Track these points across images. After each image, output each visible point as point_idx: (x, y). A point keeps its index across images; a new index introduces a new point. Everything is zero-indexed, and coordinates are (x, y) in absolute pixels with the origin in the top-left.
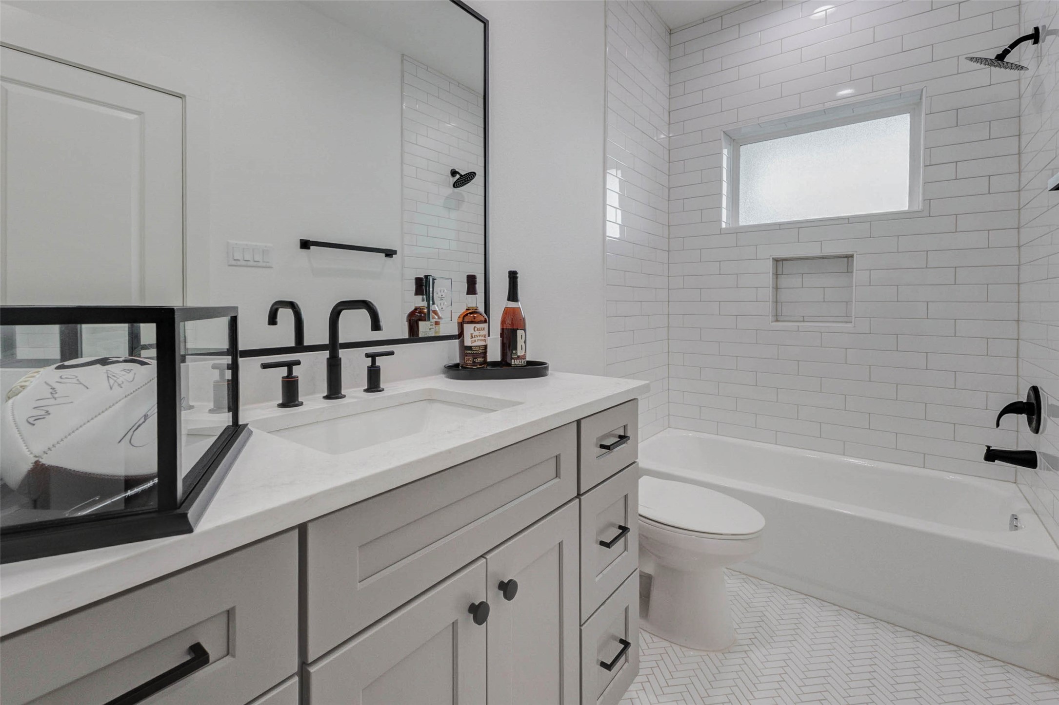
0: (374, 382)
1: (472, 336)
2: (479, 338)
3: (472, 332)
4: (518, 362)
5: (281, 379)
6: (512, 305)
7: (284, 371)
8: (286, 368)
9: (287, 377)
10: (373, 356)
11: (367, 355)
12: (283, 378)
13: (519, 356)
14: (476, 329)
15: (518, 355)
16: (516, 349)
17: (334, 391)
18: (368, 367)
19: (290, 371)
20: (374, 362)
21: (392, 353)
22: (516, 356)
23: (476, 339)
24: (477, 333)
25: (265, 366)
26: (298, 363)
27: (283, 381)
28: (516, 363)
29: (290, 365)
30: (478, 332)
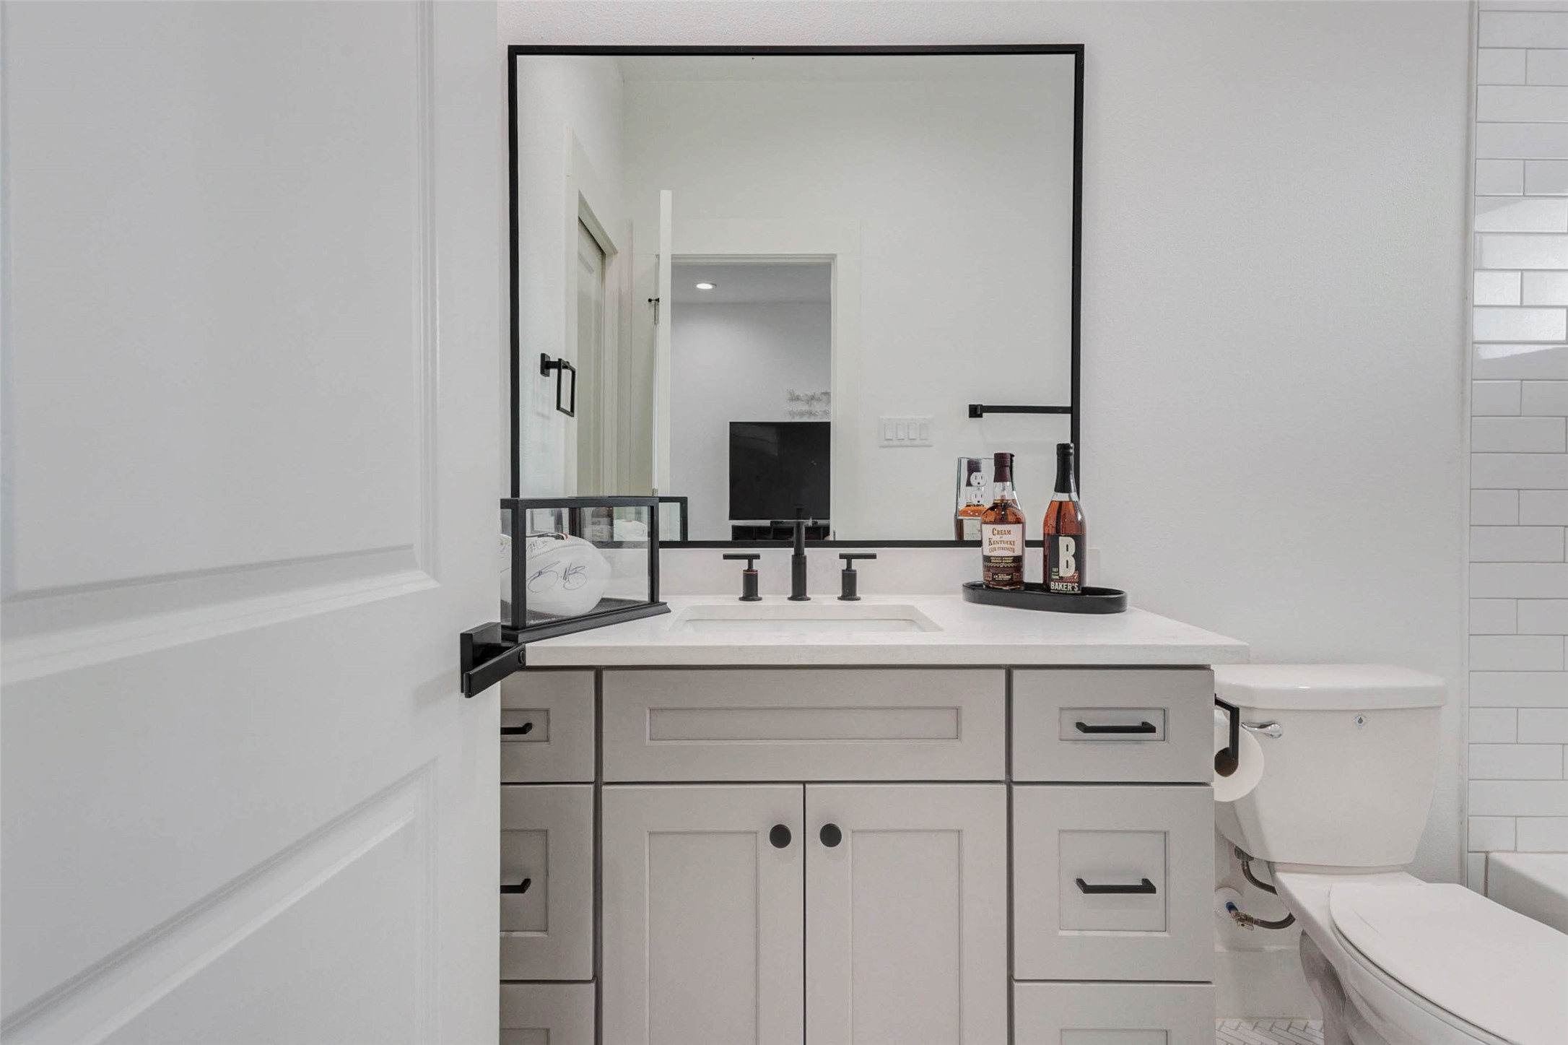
0: (849, 589)
1: (990, 542)
2: (1000, 545)
3: (991, 536)
4: (1061, 586)
5: (742, 572)
6: (1063, 497)
7: (744, 564)
8: (746, 561)
9: (748, 570)
10: (849, 558)
11: (842, 556)
12: (744, 571)
13: (1062, 577)
14: (995, 532)
15: (1061, 575)
16: (1057, 566)
17: (799, 592)
18: (843, 571)
19: (750, 565)
20: (849, 564)
21: (873, 556)
22: (1057, 577)
23: (997, 546)
24: (997, 538)
25: (726, 557)
26: (757, 557)
27: (744, 574)
28: (1057, 587)
29: (751, 558)
30: (999, 536)
